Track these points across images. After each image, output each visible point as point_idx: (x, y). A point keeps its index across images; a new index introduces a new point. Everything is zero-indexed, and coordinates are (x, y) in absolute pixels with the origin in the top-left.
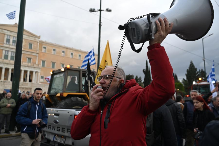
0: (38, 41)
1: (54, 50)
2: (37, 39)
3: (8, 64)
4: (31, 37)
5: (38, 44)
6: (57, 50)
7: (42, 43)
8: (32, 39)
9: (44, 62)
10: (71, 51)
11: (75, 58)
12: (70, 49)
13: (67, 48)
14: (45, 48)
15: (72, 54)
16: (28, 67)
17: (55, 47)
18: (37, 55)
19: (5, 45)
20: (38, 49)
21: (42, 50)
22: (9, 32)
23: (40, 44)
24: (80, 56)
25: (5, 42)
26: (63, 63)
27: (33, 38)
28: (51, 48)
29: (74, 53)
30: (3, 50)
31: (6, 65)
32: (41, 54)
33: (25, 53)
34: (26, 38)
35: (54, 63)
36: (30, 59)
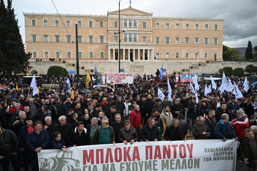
0: (151, 19)
1: (168, 24)
2: (149, 17)
3: (126, 45)
4: (144, 16)
5: (151, 21)
6: (171, 24)
7: (154, 19)
8: (145, 18)
9: (158, 38)
10: (187, 22)
11: (192, 28)
12: (185, 20)
13: (181, 20)
14: (158, 24)
15: (187, 25)
16: (143, 46)
17: (168, 21)
18: (151, 33)
19: (123, 29)
20: (151, 27)
21: (155, 27)
22: (125, 16)
23: (152, 21)
24: (197, 25)
25: (123, 26)
26: (178, 37)
27: (146, 17)
28: (164, 23)
29: (190, 23)
30: (122, 33)
31: (125, 46)
32: (155, 31)
33: (141, 32)
34: (139, 18)
35: (168, 38)
36: (145, 38)
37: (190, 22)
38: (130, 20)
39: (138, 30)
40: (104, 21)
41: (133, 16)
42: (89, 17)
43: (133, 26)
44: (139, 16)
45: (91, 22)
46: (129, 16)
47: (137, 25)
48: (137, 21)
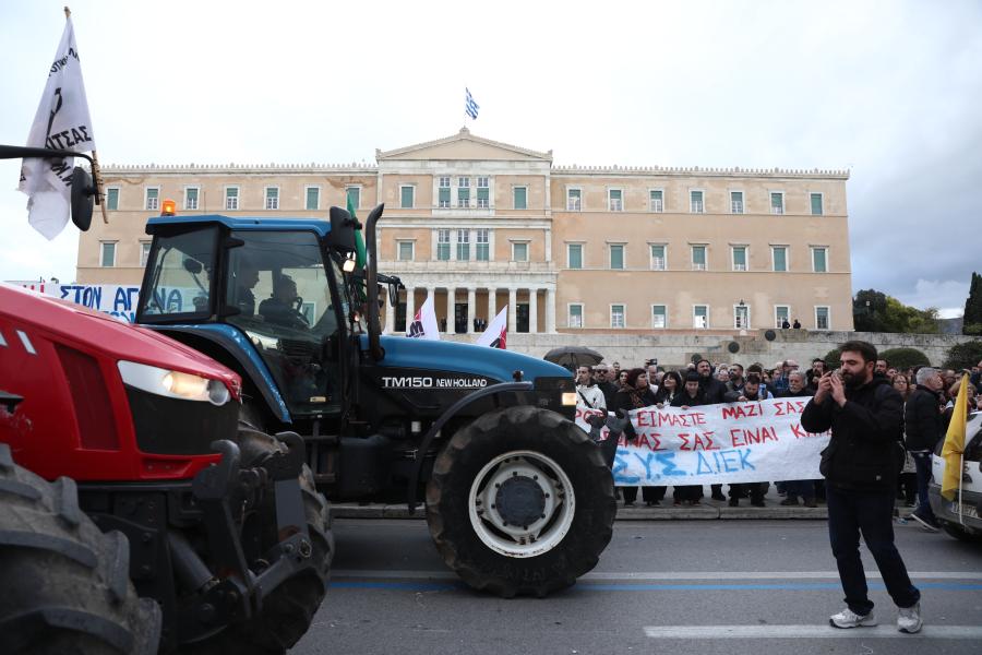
0: (547, 174)
1: (616, 194)
2: (540, 165)
3: (440, 274)
4: (518, 165)
5: (548, 182)
6: (628, 191)
7: (560, 178)
8: (523, 169)
9: (576, 249)
10: (693, 184)
11: (715, 209)
12: (686, 175)
13: (669, 175)
14: (575, 193)
15: (697, 196)
16: (508, 278)
17: (617, 180)
18: (548, 226)
19: (435, 213)
20: (548, 203)
21: (563, 204)
22: (444, 165)
23: (552, 183)
24: (737, 196)
25: (436, 202)
26: (661, 241)
27: (527, 165)
28: (600, 189)
29: (708, 190)
30: (431, 229)
31: (435, 278)
32: (565, 221)
33: (504, 224)
34: (500, 173)
35: (617, 250)
36: (520, 246)
37: (707, 183)
38: (464, 180)
39: (492, 214)
40: (365, 186)
41: (474, 164)
42: (309, 172)
43: (473, 202)
44: (498, 165)
45: (313, 193)
46: (458, 164)
47: (492, 196)
48: (491, 182)
